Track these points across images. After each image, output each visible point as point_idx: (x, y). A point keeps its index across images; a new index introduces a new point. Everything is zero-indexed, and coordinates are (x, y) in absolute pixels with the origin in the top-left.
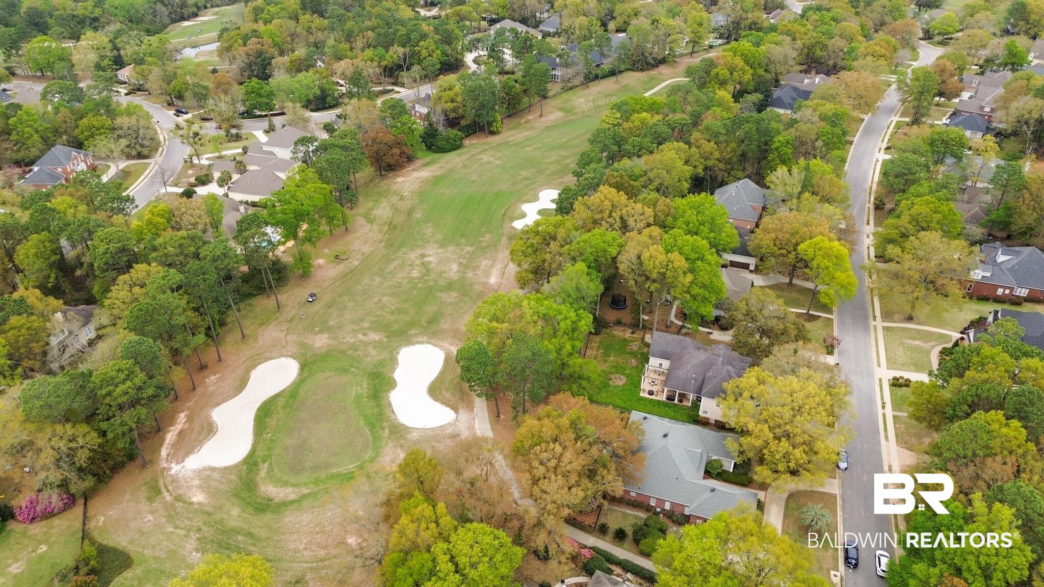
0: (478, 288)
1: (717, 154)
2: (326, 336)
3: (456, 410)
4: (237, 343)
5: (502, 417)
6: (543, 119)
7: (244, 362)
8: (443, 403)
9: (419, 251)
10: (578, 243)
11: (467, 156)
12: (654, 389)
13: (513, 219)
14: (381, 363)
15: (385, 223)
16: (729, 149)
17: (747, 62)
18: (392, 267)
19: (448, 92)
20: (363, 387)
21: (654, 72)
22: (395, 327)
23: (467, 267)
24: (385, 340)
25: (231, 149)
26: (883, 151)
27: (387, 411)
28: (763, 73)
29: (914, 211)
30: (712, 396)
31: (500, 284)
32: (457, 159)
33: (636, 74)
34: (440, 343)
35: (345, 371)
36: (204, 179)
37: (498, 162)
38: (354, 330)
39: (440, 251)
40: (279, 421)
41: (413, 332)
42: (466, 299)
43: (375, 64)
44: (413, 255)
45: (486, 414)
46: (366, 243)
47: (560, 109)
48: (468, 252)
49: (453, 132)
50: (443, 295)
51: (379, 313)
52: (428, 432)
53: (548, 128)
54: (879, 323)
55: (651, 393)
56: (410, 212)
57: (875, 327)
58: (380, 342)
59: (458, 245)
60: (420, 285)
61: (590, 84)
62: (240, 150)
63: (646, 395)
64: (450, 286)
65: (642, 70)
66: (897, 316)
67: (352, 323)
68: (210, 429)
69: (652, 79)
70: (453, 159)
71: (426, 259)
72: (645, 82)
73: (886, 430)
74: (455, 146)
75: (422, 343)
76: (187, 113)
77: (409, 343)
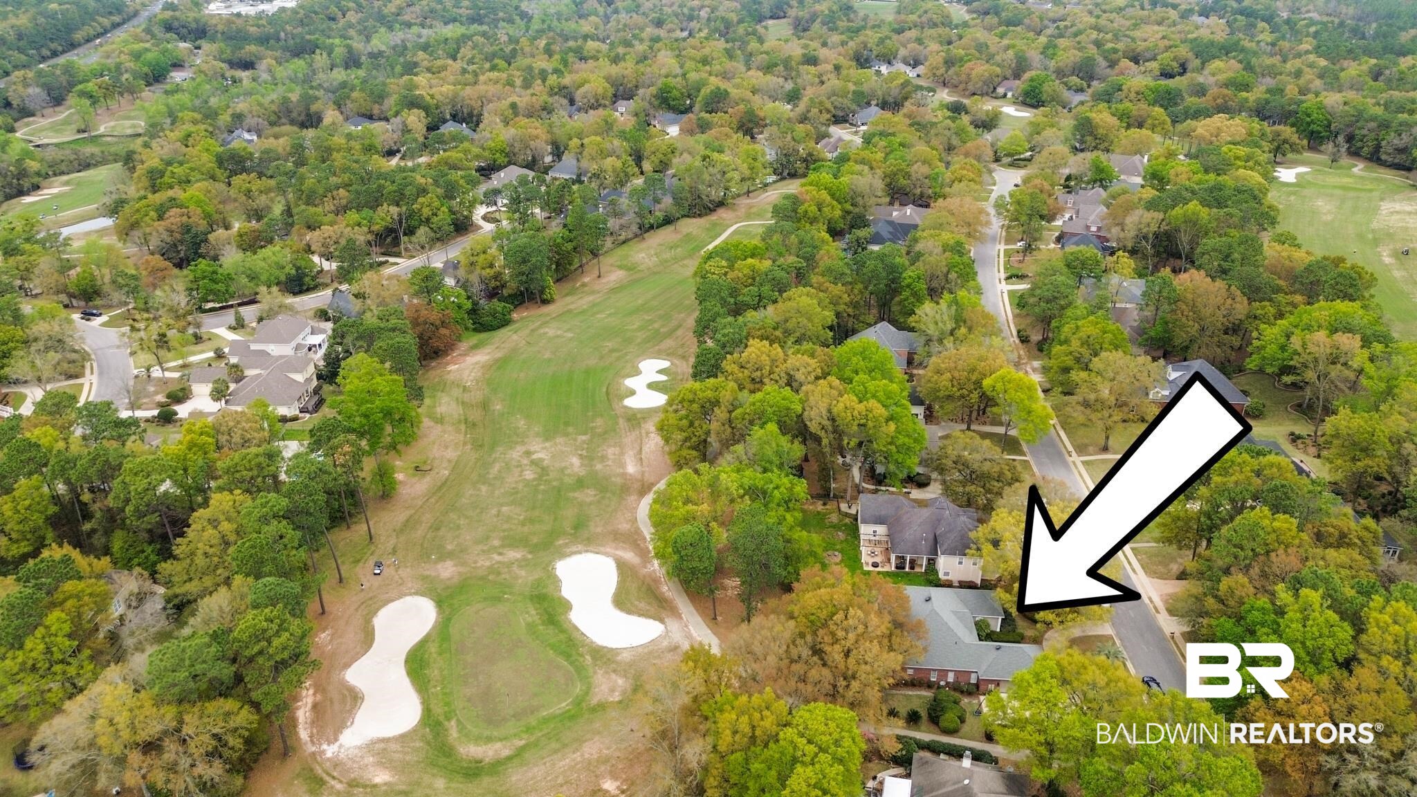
0: (619, 480)
1: (846, 298)
2: (449, 563)
3: (662, 621)
4: (333, 589)
5: (719, 618)
6: (603, 280)
7: (357, 610)
8: (640, 615)
9: (520, 449)
10: (754, 404)
11: (527, 331)
12: (878, 560)
13: (622, 398)
14: (538, 583)
15: (460, 422)
16: (856, 291)
17: (833, 196)
18: (495, 470)
19: (482, 256)
20: (532, 614)
21: (713, 217)
22: (535, 540)
23: (591, 459)
24: (530, 556)
25: (194, 354)
26: (1003, 282)
27: (575, 635)
28: (851, 208)
29: (1082, 334)
30: (951, 552)
31: (643, 473)
32: (515, 337)
33: (694, 220)
34: (602, 549)
35: (499, 599)
36: (181, 394)
37: (570, 335)
38: (483, 551)
39: (547, 444)
40: (441, 670)
41: (561, 542)
42: (608, 495)
43: (366, 229)
44: (516, 454)
45: (699, 619)
46: (446, 447)
47: (620, 267)
48: (584, 442)
49: (497, 305)
50: (576, 495)
51: (505, 526)
52: (640, 650)
53: (613, 291)
54: (1075, 458)
55: (875, 565)
56: (485, 405)
57: (1074, 463)
58: (524, 559)
59: (566, 435)
60: (542, 487)
61: (646, 235)
62: (211, 354)
63: (871, 568)
64: (580, 483)
65: (700, 216)
66: (1091, 449)
67: (477, 542)
68: (354, 698)
69: (715, 225)
70: (506, 339)
71: (534, 457)
72: (708, 229)
73: (1129, 563)
74: (505, 322)
75: (580, 552)
76: (100, 315)
77: (563, 556)
